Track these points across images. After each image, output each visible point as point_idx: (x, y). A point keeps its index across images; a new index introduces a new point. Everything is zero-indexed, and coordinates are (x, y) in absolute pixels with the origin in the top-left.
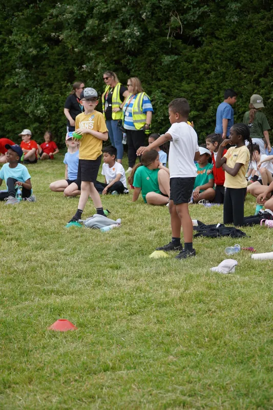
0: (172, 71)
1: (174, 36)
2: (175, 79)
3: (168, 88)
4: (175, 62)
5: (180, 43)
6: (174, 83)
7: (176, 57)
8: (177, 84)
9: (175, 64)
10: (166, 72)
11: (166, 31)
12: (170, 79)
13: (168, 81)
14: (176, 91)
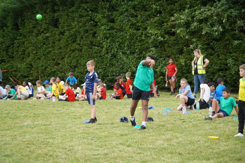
0: (238, 48)
1: (239, 31)
2: (240, 52)
3: (236, 57)
4: (240, 44)
5: (242, 34)
6: (240, 55)
7: (240, 41)
8: (241, 55)
9: (240, 45)
10: (235, 49)
11: (235, 28)
12: (237, 52)
13: (236, 53)
14: (241, 58)
